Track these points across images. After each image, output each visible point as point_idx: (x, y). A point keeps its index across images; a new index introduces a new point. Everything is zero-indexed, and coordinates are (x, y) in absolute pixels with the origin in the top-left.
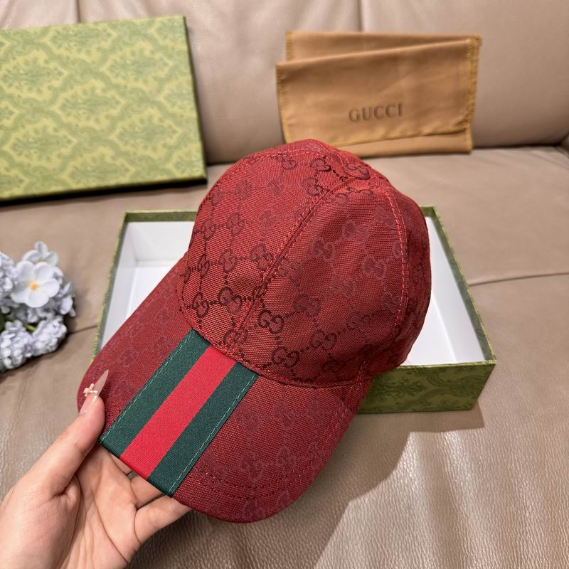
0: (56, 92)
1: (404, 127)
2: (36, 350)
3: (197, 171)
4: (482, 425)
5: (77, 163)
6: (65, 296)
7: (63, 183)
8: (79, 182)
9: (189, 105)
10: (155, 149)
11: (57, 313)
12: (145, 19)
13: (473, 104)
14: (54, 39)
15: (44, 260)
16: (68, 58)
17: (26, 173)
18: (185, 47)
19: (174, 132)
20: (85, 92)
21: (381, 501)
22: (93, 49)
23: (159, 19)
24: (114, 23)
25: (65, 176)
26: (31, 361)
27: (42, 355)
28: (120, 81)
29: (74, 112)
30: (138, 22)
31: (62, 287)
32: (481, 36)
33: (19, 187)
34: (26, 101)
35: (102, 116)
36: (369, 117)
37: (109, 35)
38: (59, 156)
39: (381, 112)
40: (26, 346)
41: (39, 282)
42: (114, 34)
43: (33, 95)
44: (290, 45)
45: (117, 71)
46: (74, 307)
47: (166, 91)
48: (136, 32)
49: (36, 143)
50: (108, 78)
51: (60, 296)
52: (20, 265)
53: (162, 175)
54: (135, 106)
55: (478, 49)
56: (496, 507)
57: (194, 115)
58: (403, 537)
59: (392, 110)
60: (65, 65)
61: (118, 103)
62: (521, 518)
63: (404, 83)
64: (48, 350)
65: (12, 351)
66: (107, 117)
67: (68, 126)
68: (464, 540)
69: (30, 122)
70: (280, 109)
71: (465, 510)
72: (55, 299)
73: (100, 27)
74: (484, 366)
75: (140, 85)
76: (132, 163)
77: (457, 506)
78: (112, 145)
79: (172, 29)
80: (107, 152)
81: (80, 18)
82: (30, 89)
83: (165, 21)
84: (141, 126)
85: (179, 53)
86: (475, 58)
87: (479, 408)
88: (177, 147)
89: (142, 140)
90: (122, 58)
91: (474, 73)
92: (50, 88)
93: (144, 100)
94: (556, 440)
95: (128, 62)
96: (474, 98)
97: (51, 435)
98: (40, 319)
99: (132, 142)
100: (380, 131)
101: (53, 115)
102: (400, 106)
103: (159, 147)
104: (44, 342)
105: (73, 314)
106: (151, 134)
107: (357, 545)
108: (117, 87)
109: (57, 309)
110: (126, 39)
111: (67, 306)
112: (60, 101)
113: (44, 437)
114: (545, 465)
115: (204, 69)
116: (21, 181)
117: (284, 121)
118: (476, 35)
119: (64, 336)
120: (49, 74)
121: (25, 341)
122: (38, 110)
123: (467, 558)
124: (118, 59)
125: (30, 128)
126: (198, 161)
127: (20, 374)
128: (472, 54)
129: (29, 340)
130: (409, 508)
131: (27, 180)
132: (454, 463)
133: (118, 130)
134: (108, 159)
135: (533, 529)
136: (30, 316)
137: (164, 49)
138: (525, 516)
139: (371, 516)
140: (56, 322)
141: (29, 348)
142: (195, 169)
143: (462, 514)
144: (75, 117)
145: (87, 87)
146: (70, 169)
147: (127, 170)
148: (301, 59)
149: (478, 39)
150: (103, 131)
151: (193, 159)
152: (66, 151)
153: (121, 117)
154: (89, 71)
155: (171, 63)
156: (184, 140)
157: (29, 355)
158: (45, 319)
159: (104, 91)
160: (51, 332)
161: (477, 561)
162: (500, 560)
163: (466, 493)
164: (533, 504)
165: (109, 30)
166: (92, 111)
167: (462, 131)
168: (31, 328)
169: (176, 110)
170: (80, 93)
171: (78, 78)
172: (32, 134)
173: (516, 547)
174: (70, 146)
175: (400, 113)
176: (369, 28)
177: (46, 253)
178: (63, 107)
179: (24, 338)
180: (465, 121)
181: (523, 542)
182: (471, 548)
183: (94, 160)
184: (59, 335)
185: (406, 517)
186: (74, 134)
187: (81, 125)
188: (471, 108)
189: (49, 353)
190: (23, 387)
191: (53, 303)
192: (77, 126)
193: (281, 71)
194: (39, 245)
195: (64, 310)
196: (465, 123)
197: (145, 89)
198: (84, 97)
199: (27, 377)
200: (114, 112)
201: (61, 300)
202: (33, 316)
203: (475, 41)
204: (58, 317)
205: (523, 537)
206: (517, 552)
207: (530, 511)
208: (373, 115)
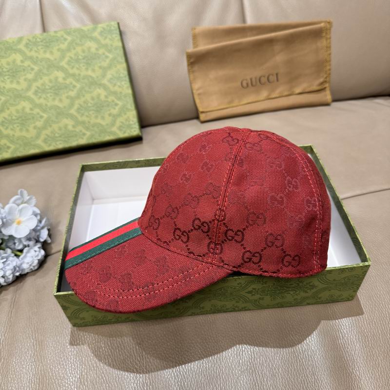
0: (30, 82)
1: (281, 89)
2: (23, 270)
3: (135, 131)
5: (48, 132)
6: (43, 228)
7: (38, 146)
8: (50, 145)
9: (126, 84)
10: (103, 118)
11: (37, 241)
12: (90, 26)
13: (330, 70)
14: (27, 45)
15: (25, 203)
16: (37, 57)
17: (12, 142)
18: (120, 44)
19: (116, 105)
20: (50, 81)
21: (291, 370)
22: (55, 50)
23: (100, 25)
24: (68, 31)
25: (40, 142)
26: (20, 278)
27: (28, 273)
28: (75, 71)
29: (44, 96)
30: (85, 28)
31: (40, 221)
32: (332, 20)
33: (7, 152)
34: (9, 90)
35: (64, 97)
36: (255, 84)
37: (65, 39)
38: (35, 128)
39: (264, 80)
40: (15, 268)
41: (23, 219)
42: (69, 38)
43: (14, 86)
44: (195, 37)
45: (72, 64)
46: (50, 235)
47: (109, 76)
48: (84, 36)
49: (17, 119)
50: (67, 70)
51: (39, 228)
52: (7, 207)
53: (109, 136)
54: (87, 89)
55: (330, 29)
56: (382, 369)
57: (130, 91)
59: (272, 78)
60: (35, 63)
61: (74, 87)
63: (279, 58)
64: (31, 269)
65: (5, 272)
66: (67, 97)
67: (40, 106)
69: (12, 105)
70: (191, 83)
71: (358, 373)
72: (35, 230)
73: (59, 35)
75: (90, 73)
76: (87, 129)
77: (351, 371)
78: (72, 117)
79: (110, 31)
80: (69, 123)
81: (44, 29)
82: (12, 82)
83: (105, 27)
84: (92, 102)
85: (116, 49)
86: (328, 37)
88: (119, 115)
89: (93, 112)
90: (75, 55)
91: (328, 48)
92: (25, 80)
93: (94, 83)
95: (80, 57)
96: (330, 65)
97: (35, 334)
98: (25, 246)
99: (86, 114)
100: (264, 94)
101: (29, 99)
102: (277, 74)
103: (106, 116)
104: (28, 263)
105: (49, 241)
106: (99, 107)
108: (73, 75)
109: (37, 239)
110: (78, 41)
111: (44, 235)
112: (34, 88)
113: (30, 335)
115: (135, 60)
116: (9, 148)
117: (194, 91)
118: (328, 20)
119: (43, 258)
120: (24, 70)
121: (14, 264)
122: (18, 96)
124: (73, 56)
125: (13, 109)
126: (135, 124)
127: (12, 289)
128: (326, 33)
129: (17, 263)
130: (314, 374)
131: (13, 147)
132: (345, 336)
133: (76, 106)
134: (70, 128)
136: (17, 244)
137: (106, 46)
139: (285, 383)
140: (36, 248)
141: (17, 269)
142: (133, 130)
143: (356, 376)
144: (45, 99)
145: (52, 77)
146: (43, 137)
147: (84, 134)
148: (203, 47)
149: (329, 23)
150: (65, 107)
151: (131, 123)
152: (39, 124)
153: (78, 97)
154: (52, 66)
155: (111, 56)
156: (123, 110)
157: (18, 274)
158: (28, 246)
159: (64, 79)
160: (33, 255)
165: (65, 36)
166: (56, 94)
167: (323, 89)
168: (18, 253)
169: (116, 88)
170: (47, 82)
171: (45, 71)
172: (14, 113)
174: (43, 120)
175: (277, 80)
176: (250, 21)
177: (27, 197)
178: (36, 93)
179: (13, 262)
180: (325, 82)
183: (60, 129)
184: (40, 257)
185: (312, 381)
186: (44, 111)
187: (49, 104)
188: (328, 72)
189: (33, 271)
190: (14, 299)
191: (34, 233)
192: (46, 105)
193: (189, 56)
194: (21, 192)
195: (42, 238)
196: (325, 83)
197: (94, 75)
198: (50, 85)
199: (17, 290)
200: (72, 94)
201: (39, 231)
202: (19, 245)
203: (327, 24)
204: (38, 244)
208: (258, 83)
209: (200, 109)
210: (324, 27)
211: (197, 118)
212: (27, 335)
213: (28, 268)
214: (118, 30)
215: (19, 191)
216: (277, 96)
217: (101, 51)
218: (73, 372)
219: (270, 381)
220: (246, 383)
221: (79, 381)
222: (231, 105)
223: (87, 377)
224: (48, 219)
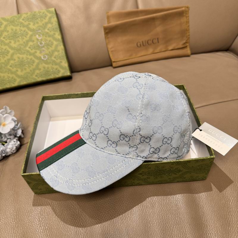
1: (161, 47)
2: (7, 153)
6: (18, 129)
13: (189, 35)
15: (8, 114)
21: (163, 203)
26: (5, 158)
27: (10, 155)
31: (17, 125)
32: (189, 6)
36: (145, 45)
39: (150, 42)
40: (2, 151)
41: (6, 123)
44: (108, 17)
46: (23, 132)
51: (16, 129)
55: (188, 11)
56: (216, 201)
58: (175, 219)
59: (155, 41)
62: (228, 206)
63: (159, 29)
64: (12, 152)
68: (203, 217)
70: (107, 45)
71: (202, 204)
72: (13, 129)
77: (198, 202)
86: (187, 15)
91: (188, 22)
96: (189, 33)
97: (14, 188)
98: (8, 139)
100: (151, 50)
102: (158, 39)
104: (10, 148)
105: (23, 136)
107: (154, 224)
109: (15, 135)
111: (19, 133)
113: (11, 189)
117: (109, 50)
118: (187, 6)
119: (19, 146)
121: (2, 149)
123: (205, 226)
128: (186, 14)
129: (3, 148)
130: (176, 205)
135: (234, 210)
136: (3, 138)
138: (229, 204)
140: (15, 140)
141: (4, 152)
143: (201, 206)
148: (113, 23)
149: (187, 7)
157: (4, 155)
158: (10, 139)
160: (13, 144)
161: (209, 227)
162: (220, 225)
164: (232, 198)
167: (186, 47)
168: (4, 143)
175: (158, 42)
176: (141, 7)
177: (9, 111)
180: (186, 42)
181: (230, 216)
182: (207, 221)
184: (17, 145)
185: (175, 209)
188: (188, 37)
189: (13, 154)
190: (2, 169)
191: (13, 131)
193: (105, 29)
194: (5, 107)
195: (18, 135)
196: (186, 44)
199: (4, 165)
202: (5, 138)
203: (186, 8)
204: (16, 138)
205: (229, 214)
206: (227, 220)
207: (232, 202)
208: (147, 44)
209: (113, 60)
210: (185, 10)
211: (111, 65)
212: (10, 189)
213: (10, 152)
215: (4, 107)
216: (158, 51)
218: (36, 209)
219: (151, 210)
220: (137, 211)
221: (40, 213)
222: (131, 57)
223: (45, 211)
224: (22, 124)
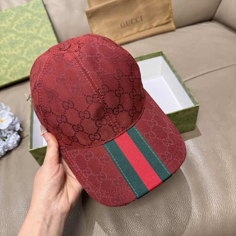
1: (145, 25)
2: (9, 148)
4: (200, 135)
5: (12, 70)
6: (16, 123)
7: (7, 79)
8: (14, 78)
9: (52, 35)
11: (14, 131)
12: (26, 3)
13: (171, 10)
15: (4, 110)
18: (45, 12)
20: (8, 40)
22: (7, 21)
23: (32, 2)
24: (13, 8)
25: (8, 77)
26: (8, 152)
27: (12, 149)
28: (21, 32)
29: (5, 49)
30: (23, 6)
31: (14, 120)
35: (17, 48)
36: (129, 25)
37: (12, 14)
38: (4, 69)
39: (134, 21)
40: (4, 147)
41: (3, 119)
42: (14, 13)
44: (89, 2)
45: (19, 28)
46: (21, 126)
47: (41, 32)
48: (24, 10)
50: (16, 32)
51: (14, 123)
54: (30, 41)
56: (213, 166)
57: (55, 39)
59: (139, 19)
61: (22, 41)
62: (225, 169)
63: (141, 7)
64: (14, 146)
66: (20, 48)
67: (4, 56)
68: (202, 183)
70: (91, 29)
72: (11, 124)
73: (8, 11)
74: (194, 108)
75: (30, 32)
77: (197, 170)
78: (24, 59)
79: (38, 5)
80: (23, 63)
83: (35, 3)
84: (34, 49)
85: (43, 15)
87: (198, 128)
90: (20, 22)
93: (33, 37)
94: (233, 134)
95: (23, 23)
96: (171, 7)
97: (21, 180)
98: (8, 134)
99: (32, 56)
100: (135, 29)
102: (141, 17)
104: (11, 143)
105: (21, 130)
106: (39, 51)
108: (21, 35)
109: (14, 129)
110: (20, 14)
111: (18, 127)
114: (230, 145)
115: (56, 20)
119: (19, 140)
121: (3, 144)
123: (205, 190)
124: (19, 23)
127: (5, 159)
129: (5, 144)
132: (191, 153)
133: (25, 52)
134: (24, 66)
135: (230, 171)
136: (3, 134)
137: (37, 14)
138: (226, 167)
140: (15, 134)
141: (6, 147)
143: (199, 172)
144: (6, 51)
145: (8, 37)
146: (9, 73)
148: (95, 6)
150: (19, 54)
152: (6, 66)
153: (25, 47)
154: (7, 31)
155: (41, 20)
157: (6, 150)
158: (10, 134)
159: (16, 37)
160: (13, 139)
161: (209, 190)
162: (219, 187)
163: (199, 164)
164: (228, 162)
165: (12, 12)
166: (13, 47)
167: (169, 22)
168: (5, 139)
169: (47, 38)
170: (6, 41)
171: (3, 34)
173: (225, 181)
174: (7, 64)
175: (142, 20)
177: (4, 107)
180: (170, 17)
182: (206, 185)
183: (18, 67)
184: (17, 139)
186: (7, 58)
187: (9, 54)
189: (15, 148)
190: (7, 164)
191: (11, 126)
192: (8, 54)
193: (88, 13)
195: (17, 129)
197: (33, 33)
198: (8, 42)
199: (8, 159)
200: (22, 45)
201: (15, 125)
205: (227, 176)
206: (225, 182)
207: (228, 164)
208: (131, 23)
212: (17, 181)
213: (12, 146)
214: (42, 4)
216: (143, 29)
217: (35, 18)
224: (19, 119)
